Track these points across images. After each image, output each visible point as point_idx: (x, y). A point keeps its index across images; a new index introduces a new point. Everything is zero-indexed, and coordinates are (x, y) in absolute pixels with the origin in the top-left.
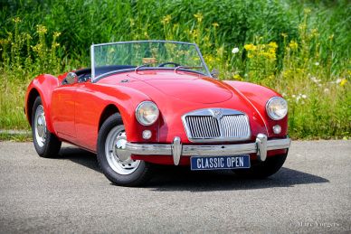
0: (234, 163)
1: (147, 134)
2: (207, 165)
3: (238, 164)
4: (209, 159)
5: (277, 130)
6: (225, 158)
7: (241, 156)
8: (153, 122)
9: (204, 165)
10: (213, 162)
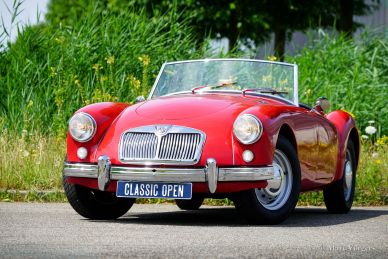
0: (171, 193)
2: (137, 192)
3: (177, 193)
4: (140, 184)
5: (247, 156)
6: (160, 184)
7: (181, 184)
9: (133, 192)
10: (145, 189)
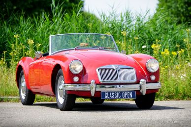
0: (127, 96)
1: (76, 79)
2: (111, 96)
3: (129, 96)
4: (112, 93)
5: (153, 78)
6: (121, 92)
7: (131, 92)
8: (79, 72)
9: (109, 96)
10: (114, 95)
